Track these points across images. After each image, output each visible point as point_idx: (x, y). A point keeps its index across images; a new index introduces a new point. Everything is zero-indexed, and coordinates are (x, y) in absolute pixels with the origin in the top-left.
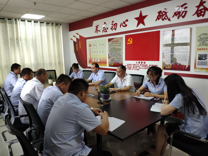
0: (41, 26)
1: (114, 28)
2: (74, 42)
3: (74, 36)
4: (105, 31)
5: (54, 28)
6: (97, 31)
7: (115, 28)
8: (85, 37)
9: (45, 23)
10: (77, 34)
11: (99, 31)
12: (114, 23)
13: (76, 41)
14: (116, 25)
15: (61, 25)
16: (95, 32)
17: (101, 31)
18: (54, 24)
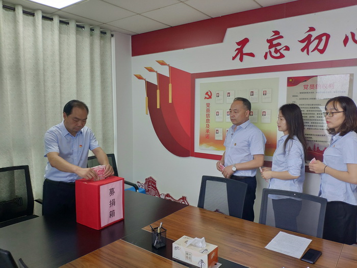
1: (316, 48)
2: (149, 86)
3: (151, 70)
4: (278, 55)
5: (97, 42)
6: (240, 54)
7: (321, 47)
8: (192, 71)
9: (73, 25)
10: (163, 63)
11: (252, 55)
12: (314, 34)
13: (154, 81)
14: (324, 38)
15: (112, 36)
16: (234, 58)
17: (260, 55)
18: (97, 32)
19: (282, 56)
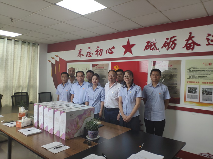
0: (15, 44)
1: (99, 54)
2: (52, 64)
3: (53, 58)
4: (90, 56)
5: (31, 48)
6: (80, 54)
8: (66, 59)
9: (20, 42)
10: (57, 56)
11: (83, 55)
12: (99, 49)
13: (54, 63)
14: (101, 51)
15: (39, 45)
16: (78, 56)
17: (85, 55)
18: (31, 44)
19: (91, 56)
